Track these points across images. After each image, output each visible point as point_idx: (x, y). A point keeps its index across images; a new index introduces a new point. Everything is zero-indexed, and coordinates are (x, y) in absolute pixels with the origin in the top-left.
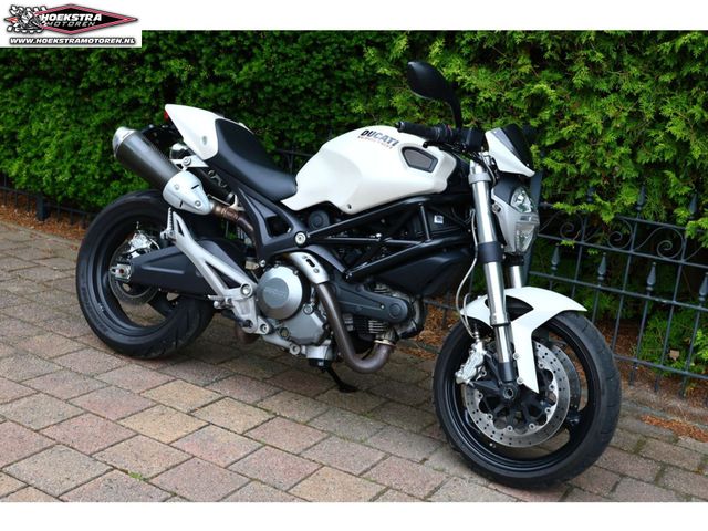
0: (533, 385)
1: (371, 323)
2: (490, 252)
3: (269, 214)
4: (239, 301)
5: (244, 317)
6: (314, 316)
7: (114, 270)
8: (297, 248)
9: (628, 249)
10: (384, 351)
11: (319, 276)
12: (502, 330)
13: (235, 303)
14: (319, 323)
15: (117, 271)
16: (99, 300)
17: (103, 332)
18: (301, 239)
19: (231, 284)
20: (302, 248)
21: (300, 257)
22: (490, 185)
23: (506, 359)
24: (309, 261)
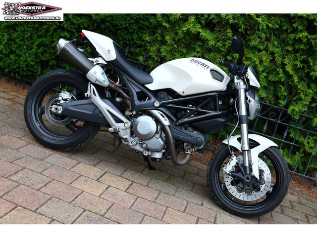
0: (257, 176)
1: (185, 144)
2: (244, 119)
3: (138, 90)
4: (123, 129)
5: (125, 137)
6: (160, 139)
7: (51, 108)
8: (154, 108)
9: (277, 120)
10: (188, 156)
11: (166, 122)
12: (246, 152)
13: (121, 131)
14: (162, 143)
15: (53, 108)
16: (37, 121)
17: (40, 137)
18: (157, 104)
19: (118, 121)
20: (156, 109)
21: (156, 112)
22: (246, 91)
23: (247, 165)
24: (161, 115)
